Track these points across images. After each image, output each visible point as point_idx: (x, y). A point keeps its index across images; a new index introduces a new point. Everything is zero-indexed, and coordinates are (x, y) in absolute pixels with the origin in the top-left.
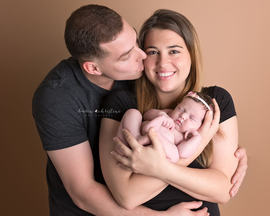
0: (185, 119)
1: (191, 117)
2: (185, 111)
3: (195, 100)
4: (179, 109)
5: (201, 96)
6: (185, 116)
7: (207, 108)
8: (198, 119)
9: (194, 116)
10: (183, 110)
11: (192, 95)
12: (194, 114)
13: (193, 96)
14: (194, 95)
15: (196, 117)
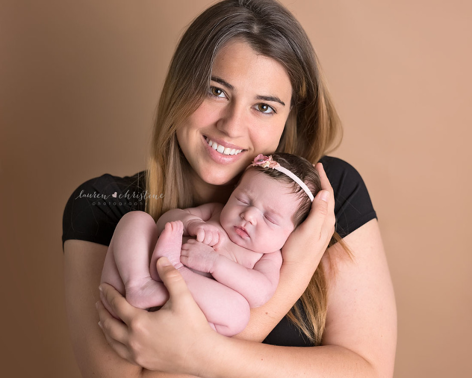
0: (254, 223)
1: (267, 216)
2: (251, 204)
3: (271, 173)
4: (239, 200)
5: (283, 161)
6: (254, 216)
7: (301, 188)
8: (282, 217)
9: (273, 212)
10: (247, 201)
11: (264, 162)
12: (272, 207)
13: (265, 166)
14: (268, 162)
15: (279, 214)
